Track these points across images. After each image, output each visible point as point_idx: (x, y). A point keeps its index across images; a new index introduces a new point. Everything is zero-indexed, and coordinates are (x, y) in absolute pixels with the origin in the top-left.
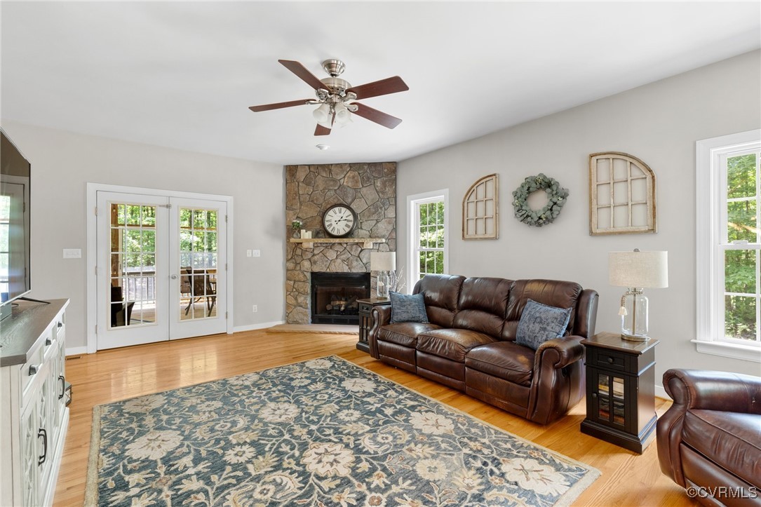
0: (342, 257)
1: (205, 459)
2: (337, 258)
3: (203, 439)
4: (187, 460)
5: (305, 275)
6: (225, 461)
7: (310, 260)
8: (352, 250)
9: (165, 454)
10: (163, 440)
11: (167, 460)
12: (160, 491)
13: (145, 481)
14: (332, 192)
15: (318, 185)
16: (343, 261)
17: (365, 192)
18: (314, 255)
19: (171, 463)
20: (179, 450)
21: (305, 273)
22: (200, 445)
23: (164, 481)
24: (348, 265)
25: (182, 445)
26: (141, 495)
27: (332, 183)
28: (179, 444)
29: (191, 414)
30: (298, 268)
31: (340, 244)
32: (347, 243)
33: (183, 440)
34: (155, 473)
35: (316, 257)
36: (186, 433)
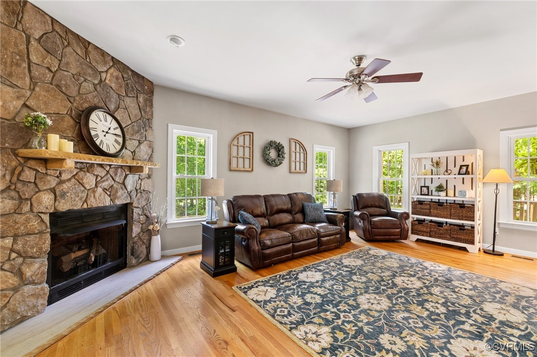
0: (104, 184)
1: (455, 320)
2: (96, 186)
3: (440, 328)
4: (467, 327)
5: (42, 221)
6: (447, 311)
7: (53, 190)
8: (116, 175)
9: (476, 341)
10: (468, 350)
11: (480, 337)
12: (498, 328)
13: (504, 339)
14: (91, 87)
15: (67, 64)
16: (104, 190)
17: (128, 103)
18: (61, 182)
19: (478, 333)
20: (463, 336)
21: (42, 216)
22: (447, 327)
23: (491, 330)
24: (110, 196)
25: (459, 336)
26: (510, 334)
27: (90, 71)
28: (459, 339)
29: (417, 352)
30: (26, 208)
31: (101, 166)
32: (110, 165)
33: (453, 338)
34: (494, 337)
35: (65, 186)
36: (444, 340)
